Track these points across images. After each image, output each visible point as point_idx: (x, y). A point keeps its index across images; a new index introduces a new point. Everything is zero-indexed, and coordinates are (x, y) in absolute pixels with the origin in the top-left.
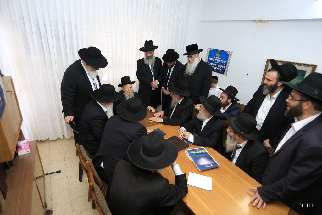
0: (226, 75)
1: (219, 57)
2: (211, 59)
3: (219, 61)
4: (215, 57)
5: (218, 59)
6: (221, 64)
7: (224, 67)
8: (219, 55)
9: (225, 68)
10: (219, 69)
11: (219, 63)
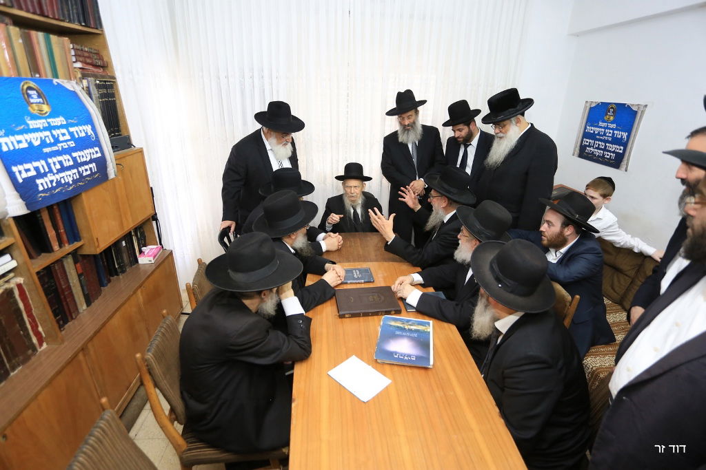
0: (626, 171)
1: (612, 123)
2: (590, 129)
3: (609, 133)
4: (601, 124)
5: (607, 128)
6: (616, 141)
7: (620, 149)
8: (612, 118)
9: (624, 150)
10: (608, 155)
11: (610, 139)
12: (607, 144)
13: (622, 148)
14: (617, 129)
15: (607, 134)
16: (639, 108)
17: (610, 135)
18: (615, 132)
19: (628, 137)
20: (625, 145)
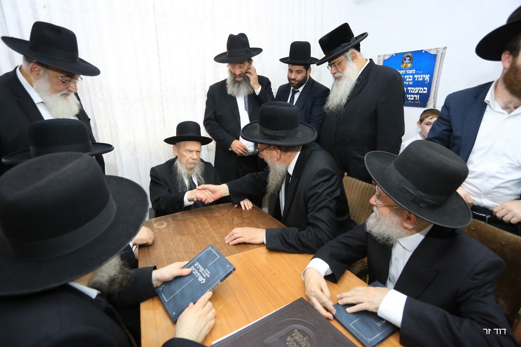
12: (409, 88)
13: (426, 89)
14: (416, 74)
15: (407, 80)
16: (437, 51)
17: (411, 80)
18: (415, 76)
19: (431, 78)
20: (429, 86)
